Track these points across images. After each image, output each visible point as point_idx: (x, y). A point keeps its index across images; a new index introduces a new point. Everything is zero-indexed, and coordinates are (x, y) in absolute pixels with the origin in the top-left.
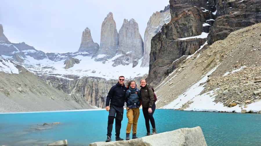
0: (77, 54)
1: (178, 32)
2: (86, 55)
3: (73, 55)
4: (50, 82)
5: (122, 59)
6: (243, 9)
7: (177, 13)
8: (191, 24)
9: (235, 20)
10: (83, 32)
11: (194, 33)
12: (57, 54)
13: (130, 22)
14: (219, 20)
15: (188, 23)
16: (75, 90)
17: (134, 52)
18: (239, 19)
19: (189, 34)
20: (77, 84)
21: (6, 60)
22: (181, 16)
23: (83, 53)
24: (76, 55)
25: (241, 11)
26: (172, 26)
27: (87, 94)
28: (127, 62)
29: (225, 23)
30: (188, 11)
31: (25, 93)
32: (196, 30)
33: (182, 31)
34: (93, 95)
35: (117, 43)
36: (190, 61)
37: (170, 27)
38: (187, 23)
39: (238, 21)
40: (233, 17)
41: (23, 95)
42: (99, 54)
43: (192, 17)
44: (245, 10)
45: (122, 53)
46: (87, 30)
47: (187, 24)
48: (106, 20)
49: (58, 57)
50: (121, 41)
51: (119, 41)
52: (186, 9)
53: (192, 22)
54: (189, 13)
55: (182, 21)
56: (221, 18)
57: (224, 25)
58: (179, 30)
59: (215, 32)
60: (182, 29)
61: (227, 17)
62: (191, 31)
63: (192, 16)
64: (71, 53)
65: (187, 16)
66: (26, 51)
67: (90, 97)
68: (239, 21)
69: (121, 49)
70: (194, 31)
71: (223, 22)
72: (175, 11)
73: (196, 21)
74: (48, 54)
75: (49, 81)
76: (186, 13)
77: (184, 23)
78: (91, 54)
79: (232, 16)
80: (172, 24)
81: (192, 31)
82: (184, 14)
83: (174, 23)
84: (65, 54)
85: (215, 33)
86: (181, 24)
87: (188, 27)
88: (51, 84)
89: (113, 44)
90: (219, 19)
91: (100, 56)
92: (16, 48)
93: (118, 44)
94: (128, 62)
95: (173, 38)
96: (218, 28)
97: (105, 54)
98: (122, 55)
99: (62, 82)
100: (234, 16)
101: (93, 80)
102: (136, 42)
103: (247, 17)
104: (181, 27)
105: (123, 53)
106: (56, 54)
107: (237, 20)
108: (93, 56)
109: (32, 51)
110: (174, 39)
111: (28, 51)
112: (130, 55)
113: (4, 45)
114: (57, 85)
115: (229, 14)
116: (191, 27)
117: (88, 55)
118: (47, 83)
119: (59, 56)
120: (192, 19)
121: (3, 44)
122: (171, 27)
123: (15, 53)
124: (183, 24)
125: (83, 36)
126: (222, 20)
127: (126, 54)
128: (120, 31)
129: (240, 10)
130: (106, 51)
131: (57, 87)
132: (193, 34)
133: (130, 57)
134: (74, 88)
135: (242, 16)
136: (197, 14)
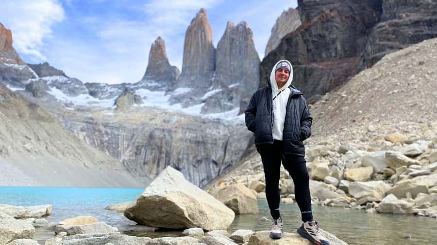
0: (140, 85)
1: (309, 51)
2: (156, 89)
3: (132, 87)
4: (87, 136)
5: (221, 97)
6: (428, 9)
7: (308, 13)
8: (335, 36)
9: (410, 31)
10: (152, 45)
11: (338, 52)
12: (104, 85)
13: (237, 27)
14: (381, 29)
15: (329, 34)
16: (130, 151)
17: (243, 85)
18: (417, 29)
19: (331, 54)
20: (133, 141)
21: (13, 95)
22: (315, 19)
23: (149, 85)
24: (138, 88)
25: (425, 12)
26: (298, 38)
27: (151, 161)
28: (229, 104)
29: (390, 36)
30: (331, 10)
31: (37, 154)
32: (343, 47)
33: (317, 48)
34: (161, 163)
35: (212, 67)
36: (317, 106)
37: (294, 40)
38: (327, 33)
39: (416, 31)
40: (407, 25)
41: (33, 157)
42: (178, 87)
43: (336, 23)
44: (432, 11)
45: (220, 86)
46: (159, 41)
47: (327, 35)
48: (194, 23)
49: (105, 90)
50: (221, 63)
51: (217, 64)
52: (328, 6)
53: (336, 31)
54: (333, 14)
55: (317, 28)
56: (384, 26)
57: (389, 40)
58: (311, 47)
59: (371, 52)
60: (317, 45)
61: (396, 25)
62: (333, 50)
63: (338, 19)
64: (129, 84)
65: (328, 21)
66: (49, 79)
67: (155, 166)
68: (418, 33)
69: (220, 78)
70: (339, 48)
71: (388, 33)
72: (305, 10)
73: (346, 30)
74: (88, 85)
75: (85, 133)
76: (326, 15)
77: (321, 33)
78: (164, 86)
79: (405, 21)
80: (297, 35)
81: (336, 49)
82: (323, 16)
83: (301, 34)
84: (118, 85)
85: (370, 54)
86: (315, 35)
87: (329, 41)
88: (87, 139)
89: (206, 67)
90: (380, 27)
91: (181, 91)
92: (32, 73)
93: (214, 69)
94: (231, 104)
95: (298, 61)
96: (377, 44)
97: (190, 87)
98: (221, 90)
99: (107, 137)
100: (409, 23)
101: (162, 136)
102: (248, 67)
103: (432, 25)
104: (314, 41)
105: (224, 86)
106: (101, 85)
107: (414, 29)
108: (168, 91)
109: (60, 79)
110: (299, 64)
111: (54, 78)
112: (236, 90)
113: (13, 67)
114: (99, 141)
115: (400, 18)
116: (334, 41)
117: (159, 87)
118: (81, 138)
119: (109, 88)
120: (336, 27)
121: (12, 65)
122: (297, 41)
123: (31, 81)
124: (320, 35)
125: (151, 52)
126: (385, 30)
127: (228, 88)
128: (218, 45)
129: (423, 10)
130: (192, 81)
131: (98, 146)
132: (338, 55)
133: (236, 93)
134: (128, 148)
135: (424, 22)
136: (348, 17)
